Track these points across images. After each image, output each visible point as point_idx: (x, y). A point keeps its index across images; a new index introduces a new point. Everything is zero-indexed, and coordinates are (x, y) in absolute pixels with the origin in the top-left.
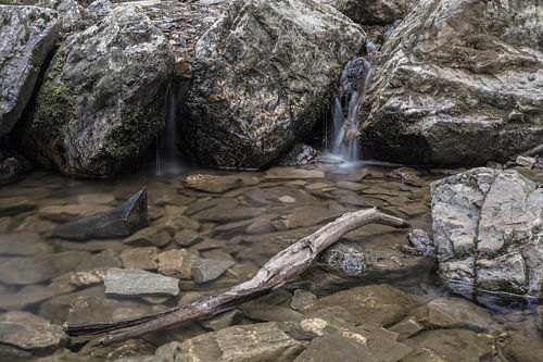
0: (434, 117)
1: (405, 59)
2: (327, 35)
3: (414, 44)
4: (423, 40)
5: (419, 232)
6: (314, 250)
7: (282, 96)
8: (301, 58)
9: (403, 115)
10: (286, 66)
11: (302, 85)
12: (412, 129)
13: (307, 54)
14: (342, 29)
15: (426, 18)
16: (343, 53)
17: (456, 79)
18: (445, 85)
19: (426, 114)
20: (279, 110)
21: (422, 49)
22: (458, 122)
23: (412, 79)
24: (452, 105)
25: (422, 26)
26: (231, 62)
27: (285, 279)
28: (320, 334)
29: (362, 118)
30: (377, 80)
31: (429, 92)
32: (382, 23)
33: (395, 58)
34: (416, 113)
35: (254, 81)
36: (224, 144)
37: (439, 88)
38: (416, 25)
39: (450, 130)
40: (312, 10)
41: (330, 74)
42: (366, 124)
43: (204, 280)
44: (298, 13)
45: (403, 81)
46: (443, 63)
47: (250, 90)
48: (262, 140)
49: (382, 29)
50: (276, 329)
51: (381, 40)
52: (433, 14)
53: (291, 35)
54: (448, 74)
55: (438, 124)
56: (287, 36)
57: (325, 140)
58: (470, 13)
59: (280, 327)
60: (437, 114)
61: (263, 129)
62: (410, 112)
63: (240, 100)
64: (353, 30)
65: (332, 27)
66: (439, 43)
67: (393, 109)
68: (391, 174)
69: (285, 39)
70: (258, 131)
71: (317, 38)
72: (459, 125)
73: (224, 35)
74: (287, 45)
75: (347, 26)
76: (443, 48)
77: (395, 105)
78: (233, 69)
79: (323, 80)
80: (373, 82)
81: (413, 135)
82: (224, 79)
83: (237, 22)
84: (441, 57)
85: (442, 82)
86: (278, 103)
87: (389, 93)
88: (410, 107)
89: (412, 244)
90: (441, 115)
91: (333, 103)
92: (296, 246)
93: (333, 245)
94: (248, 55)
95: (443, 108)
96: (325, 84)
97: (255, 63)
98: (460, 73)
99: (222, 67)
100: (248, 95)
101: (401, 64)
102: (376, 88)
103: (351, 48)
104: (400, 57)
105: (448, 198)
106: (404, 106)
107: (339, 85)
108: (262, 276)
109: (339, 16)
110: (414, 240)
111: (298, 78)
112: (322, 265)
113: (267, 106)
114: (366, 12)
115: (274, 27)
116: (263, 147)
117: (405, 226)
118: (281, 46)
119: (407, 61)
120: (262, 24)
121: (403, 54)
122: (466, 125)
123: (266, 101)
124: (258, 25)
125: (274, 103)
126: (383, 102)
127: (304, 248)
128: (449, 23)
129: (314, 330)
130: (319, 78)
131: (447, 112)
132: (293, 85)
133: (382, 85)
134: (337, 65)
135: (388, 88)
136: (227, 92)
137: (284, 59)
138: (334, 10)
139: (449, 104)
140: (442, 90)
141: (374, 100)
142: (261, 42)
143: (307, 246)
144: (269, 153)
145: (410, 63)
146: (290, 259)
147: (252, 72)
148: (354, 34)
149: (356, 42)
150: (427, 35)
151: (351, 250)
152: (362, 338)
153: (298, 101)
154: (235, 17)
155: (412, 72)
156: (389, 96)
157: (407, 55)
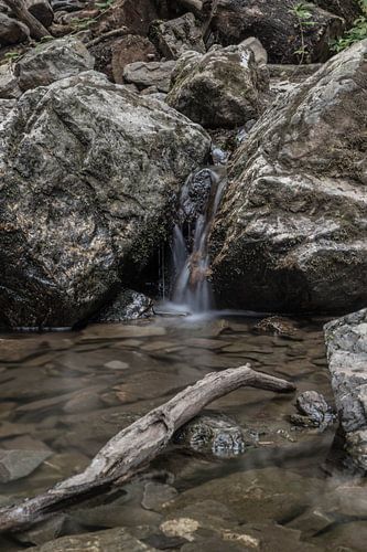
0: (313, 244)
1: (267, 168)
2: (158, 139)
3: (278, 147)
4: (291, 142)
5: (312, 394)
6: (171, 425)
7: (101, 223)
8: (123, 170)
9: (270, 243)
10: (103, 181)
11: (126, 207)
12: (284, 261)
13: (132, 165)
14: (178, 131)
15: (292, 112)
16: (181, 163)
17: (338, 193)
18: (323, 201)
19: (302, 241)
20: (97, 243)
21: (290, 154)
22: (346, 248)
23: (279, 195)
24: (335, 226)
25: (287, 124)
26: (26, 178)
27: (131, 468)
28: (191, 539)
29: (212, 251)
30: (231, 196)
31: (303, 211)
32: (230, 126)
33: (255, 166)
34: (288, 240)
35: (60, 204)
36: (20, 294)
37: (317, 205)
38: (280, 122)
39: (335, 261)
40: (135, 105)
41: (165, 192)
42: (220, 258)
43: (12, 478)
44: (116, 109)
45: (267, 197)
46: (320, 172)
47: (54, 216)
48: (74, 285)
49: (229, 133)
50: (126, 536)
51: (231, 146)
52: (301, 107)
53: (109, 139)
54: (328, 186)
55: (318, 253)
56: (103, 140)
57: (161, 285)
58: (350, 104)
59: (132, 534)
60: (316, 239)
61: (75, 270)
62: (280, 238)
63: (40, 230)
64: (193, 132)
65: (165, 128)
66: (312, 144)
67: (256, 235)
68: (257, 326)
69: (101, 144)
70: (68, 273)
71: (144, 143)
72: (347, 254)
73: (14, 139)
74: (104, 153)
75: (184, 126)
76: (318, 151)
77: (259, 230)
78: (30, 186)
79: (156, 200)
80: (225, 200)
81: (286, 269)
82: (17, 201)
83: (33, 122)
84: (316, 164)
85: (320, 197)
86: (95, 234)
87: (249, 214)
88: (279, 231)
89: (303, 413)
90: (322, 240)
91: (171, 232)
92: (143, 422)
93: (195, 418)
94: (49, 168)
95: (325, 231)
96: (159, 205)
97: (60, 178)
98: (343, 184)
99: (14, 185)
100: (51, 223)
101: (264, 175)
102: (231, 208)
103: (192, 156)
104: (261, 165)
105: (349, 344)
106: (271, 230)
107: (178, 207)
108: (98, 466)
109: (173, 114)
110: (306, 407)
111: (121, 197)
112: (181, 447)
113: (79, 238)
114: (206, 110)
115: (85, 129)
116: (76, 295)
117: (290, 390)
118: (95, 154)
119: (271, 170)
120: (68, 125)
121: (264, 162)
122: (357, 253)
123: (79, 230)
124: (62, 126)
125: (89, 233)
126: (242, 227)
127: (155, 423)
128: (324, 118)
129: (181, 534)
130: (152, 198)
131: (331, 236)
132: (114, 208)
133: (239, 204)
134: (173, 179)
135: (249, 208)
136: (23, 220)
137: (101, 170)
138: (165, 106)
139: (332, 226)
140: (320, 208)
141: (228, 226)
142: (67, 149)
143: (160, 421)
144: (85, 304)
145: (275, 173)
146: (137, 439)
147: (56, 190)
148: (195, 137)
149: (198, 148)
150: (295, 135)
151: (221, 424)
152: (252, 540)
153: (123, 229)
154: (29, 115)
155: (279, 185)
156: (249, 219)
157: (270, 163)
